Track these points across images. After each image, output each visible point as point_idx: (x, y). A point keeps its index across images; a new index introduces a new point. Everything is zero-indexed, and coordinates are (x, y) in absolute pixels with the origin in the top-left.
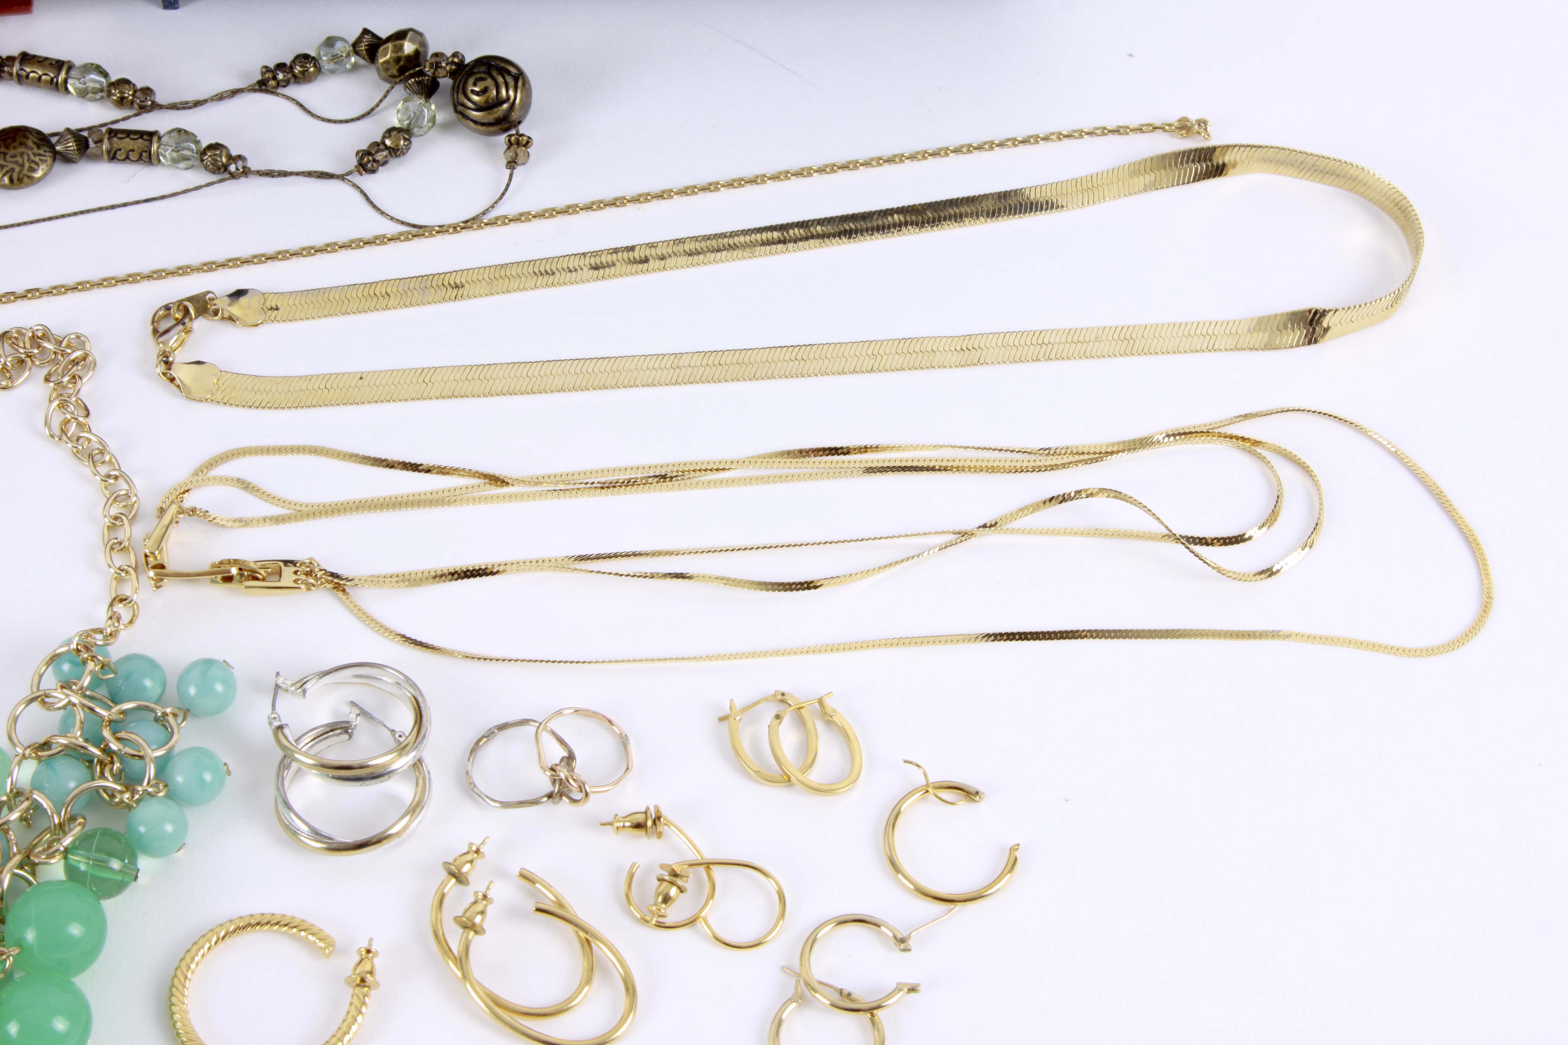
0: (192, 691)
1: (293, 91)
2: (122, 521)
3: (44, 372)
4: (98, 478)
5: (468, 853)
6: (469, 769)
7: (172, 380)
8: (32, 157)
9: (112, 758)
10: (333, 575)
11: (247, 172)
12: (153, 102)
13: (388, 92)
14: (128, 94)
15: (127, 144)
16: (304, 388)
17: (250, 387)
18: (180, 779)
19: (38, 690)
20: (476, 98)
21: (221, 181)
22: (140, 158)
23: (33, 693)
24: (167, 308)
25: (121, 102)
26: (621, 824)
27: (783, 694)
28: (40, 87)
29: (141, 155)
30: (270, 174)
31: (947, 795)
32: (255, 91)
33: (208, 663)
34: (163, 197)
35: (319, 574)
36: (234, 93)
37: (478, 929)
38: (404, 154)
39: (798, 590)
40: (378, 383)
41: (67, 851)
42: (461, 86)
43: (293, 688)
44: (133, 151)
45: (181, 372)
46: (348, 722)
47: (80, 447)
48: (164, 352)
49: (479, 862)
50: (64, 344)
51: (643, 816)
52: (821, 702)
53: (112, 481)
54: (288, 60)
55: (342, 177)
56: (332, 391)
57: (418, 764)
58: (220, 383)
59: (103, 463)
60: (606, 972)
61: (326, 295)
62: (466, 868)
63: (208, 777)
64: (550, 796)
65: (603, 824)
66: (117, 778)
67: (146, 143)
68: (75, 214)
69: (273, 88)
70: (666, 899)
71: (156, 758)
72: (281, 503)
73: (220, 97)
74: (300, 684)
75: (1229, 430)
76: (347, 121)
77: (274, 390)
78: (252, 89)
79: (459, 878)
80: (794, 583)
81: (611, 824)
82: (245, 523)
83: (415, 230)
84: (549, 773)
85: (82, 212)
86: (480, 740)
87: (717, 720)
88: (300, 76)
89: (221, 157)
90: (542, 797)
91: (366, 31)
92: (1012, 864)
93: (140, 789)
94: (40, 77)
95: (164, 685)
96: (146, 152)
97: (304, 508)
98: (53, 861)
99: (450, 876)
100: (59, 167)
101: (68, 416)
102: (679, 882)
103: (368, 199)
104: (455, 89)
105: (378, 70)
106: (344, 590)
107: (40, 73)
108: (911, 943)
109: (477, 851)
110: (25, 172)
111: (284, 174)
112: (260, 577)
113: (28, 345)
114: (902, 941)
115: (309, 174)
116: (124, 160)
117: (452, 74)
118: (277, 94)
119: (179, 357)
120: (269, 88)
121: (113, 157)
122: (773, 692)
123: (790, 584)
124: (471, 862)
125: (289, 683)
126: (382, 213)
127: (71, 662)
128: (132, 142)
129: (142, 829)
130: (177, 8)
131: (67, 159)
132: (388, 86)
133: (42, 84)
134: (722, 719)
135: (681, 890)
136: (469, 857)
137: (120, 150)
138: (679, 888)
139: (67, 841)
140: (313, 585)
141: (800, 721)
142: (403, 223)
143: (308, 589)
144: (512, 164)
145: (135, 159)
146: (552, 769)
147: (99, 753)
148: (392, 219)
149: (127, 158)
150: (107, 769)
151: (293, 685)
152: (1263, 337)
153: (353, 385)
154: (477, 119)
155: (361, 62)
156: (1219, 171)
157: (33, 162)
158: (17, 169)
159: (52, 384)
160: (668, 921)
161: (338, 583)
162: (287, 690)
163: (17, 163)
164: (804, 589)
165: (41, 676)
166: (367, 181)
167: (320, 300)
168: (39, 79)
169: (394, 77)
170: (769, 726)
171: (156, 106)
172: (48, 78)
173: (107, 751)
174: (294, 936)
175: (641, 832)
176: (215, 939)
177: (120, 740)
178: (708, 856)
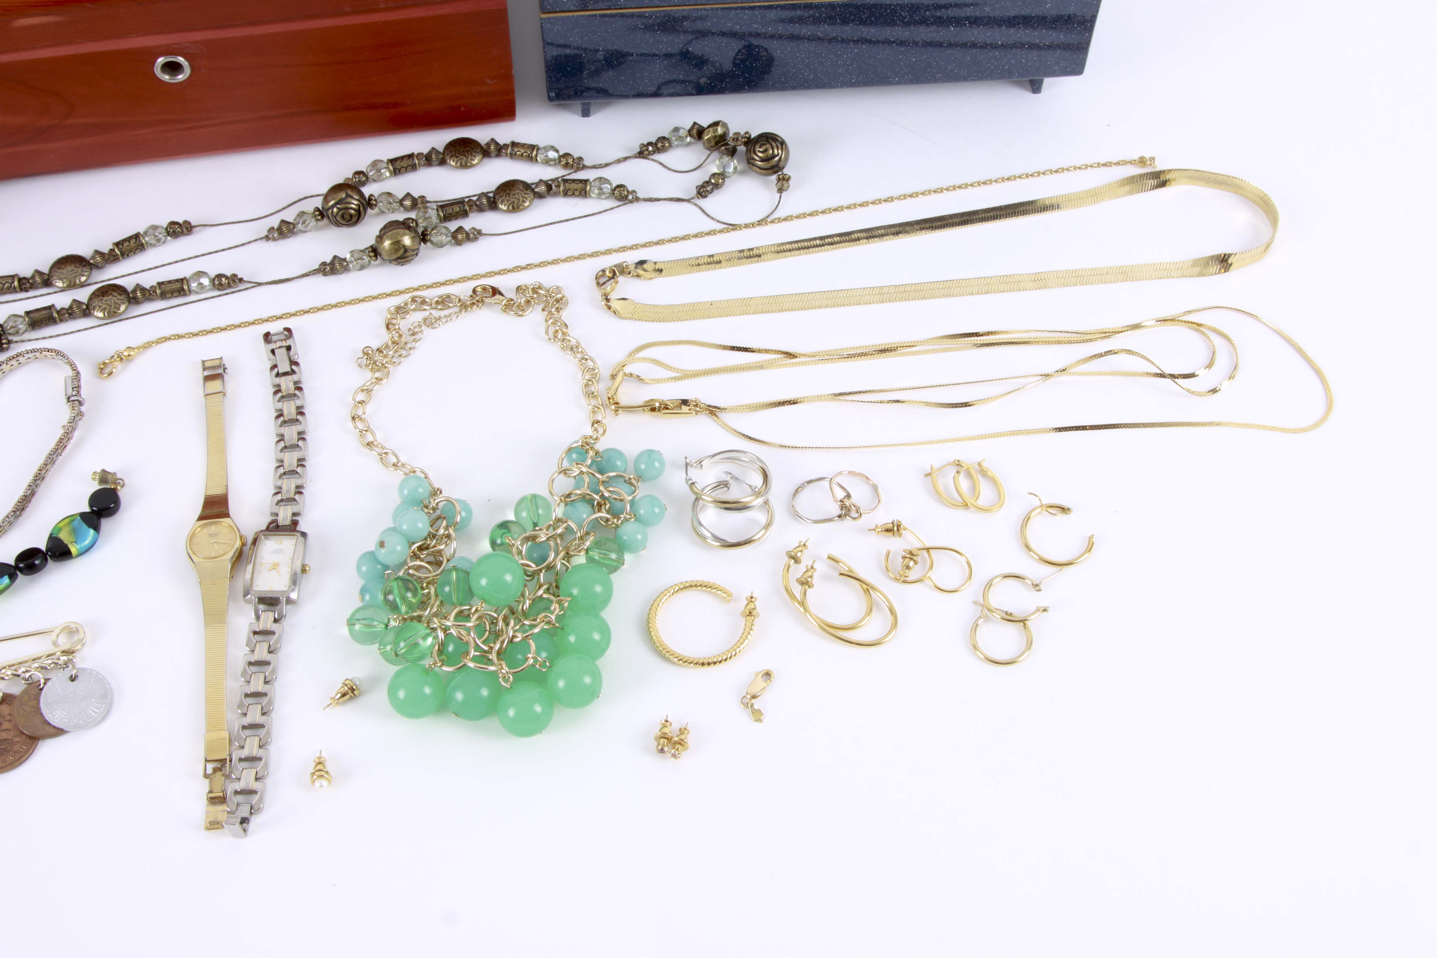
0: (643, 466)
1: (657, 157)
2: (593, 382)
3: (541, 306)
4: (577, 360)
5: (799, 546)
6: (794, 504)
7: (609, 308)
8: (523, 195)
9: (605, 501)
10: (709, 406)
11: (637, 199)
12: (583, 165)
13: (709, 155)
14: (570, 161)
15: (574, 186)
16: (681, 310)
17: (652, 311)
18: (642, 512)
19: (562, 467)
20: (760, 155)
21: (625, 204)
22: (580, 194)
23: (559, 469)
24: (604, 271)
25: (566, 166)
26: (880, 530)
27: (959, 461)
28: (522, 160)
29: (581, 192)
30: (650, 200)
31: (1053, 511)
32: (636, 157)
33: (651, 451)
34: (593, 214)
35: (702, 405)
36: (626, 159)
37: (810, 584)
38: (721, 187)
39: (960, 407)
40: (720, 307)
41: (587, 549)
42: (752, 149)
43: (696, 464)
44: (576, 190)
45: (615, 304)
46: (727, 481)
47: (565, 345)
48: (605, 294)
49: (805, 551)
50: (550, 291)
51: (892, 525)
52: (979, 464)
53: (584, 361)
54: (654, 140)
55: (688, 201)
56: (696, 312)
57: (766, 502)
58: (636, 309)
59: (578, 352)
60: (879, 607)
61: (688, 262)
62: (799, 554)
63: (657, 510)
64: (840, 516)
65: (870, 530)
66: (608, 512)
67: (584, 185)
68: (548, 225)
69: (647, 155)
70: (908, 567)
71: (630, 500)
72: (675, 370)
73: (618, 161)
74: (699, 462)
75: (1184, 318)
76: (688, 172)
77: (665, 312)
78: (635, 157)
79: (797, 560)
80: (958, 404)
81: (874, 530)
82: (658, 381)
83: (731, 227)
84: (839, 503)
85: (551, 224)
86: (798, 489)
87: (924, 476)
88: (661, 148)
89: (624, 192)
90: (835, 517)
91: (695, 123)
92: (1090, 547)
93: (622, 516)
94: (523, 154)
95: (626, 464)
96: (583, 190)
97: (688, 373)
98: (581, 554)
99: (791, 559)
100: (537, 201)
101: (557, 328)
102: (915, 558)
103: (704, 211)
104: (748, 151)
105: (704, 144)
106: (715, 414)
107: (523, 151)
108: (1042, 586)
109: (804, 545)
110: (520, 203)
111: (658, 200)
112: (670, 408)
113: (531, 293)
114: (1037, 585)
115: (671, 199)
116: (572, 195)
117: (746, 144)
118: (649, 159)
119: (613, 296)
120: (644, 155)
121: (566, 194)
122: (953, 460)
123: (956, 404)
124: (801, 551)
125: (693, 462)
126: (713, 218)
127: (577, 453)
128: (576, 185)
129: (625, 538)
130: (589, 116)
131: (540, 196)
132: (709, 152)
133: (523, 158)
134: (926, 475)
135: (916, 563)
136: (800, 549)
137: (569, 190)
138: (915, 561)
139: (588, 544)
140: (699, 412)
141: (969, 475)
142: (724, 223)
143: (697, 414)
144: (780, 190)
145: (577, 194)
146: (841, 501)
147: (598, 498)
148: (718, 221)
149: (573, 194)
150: (603, 507)
151: (695, 463)
152: (1197, 270)
153: (707, 308)
154: (761, 167)
155: (693, 140)
156: (1163, 184)
157: (524, 197)
158: (516, 201)
159: (546, 312)
160: (908, 579)
161: (711, 410)
162: (692, 466)
163: (516, 198)
164: (963, 407)
165: (563, 459)
166: (703, 202)
167: (684, 265)
168: (522, 155)
169: (712, 147)
170: (953, 478)
171: (584, 167)
172: (527, 154)
173: (602, 496)
174: (709, 592)
175: (891, 534)
176: (669, 594)
177: (610, 491)
178: (928, 545)
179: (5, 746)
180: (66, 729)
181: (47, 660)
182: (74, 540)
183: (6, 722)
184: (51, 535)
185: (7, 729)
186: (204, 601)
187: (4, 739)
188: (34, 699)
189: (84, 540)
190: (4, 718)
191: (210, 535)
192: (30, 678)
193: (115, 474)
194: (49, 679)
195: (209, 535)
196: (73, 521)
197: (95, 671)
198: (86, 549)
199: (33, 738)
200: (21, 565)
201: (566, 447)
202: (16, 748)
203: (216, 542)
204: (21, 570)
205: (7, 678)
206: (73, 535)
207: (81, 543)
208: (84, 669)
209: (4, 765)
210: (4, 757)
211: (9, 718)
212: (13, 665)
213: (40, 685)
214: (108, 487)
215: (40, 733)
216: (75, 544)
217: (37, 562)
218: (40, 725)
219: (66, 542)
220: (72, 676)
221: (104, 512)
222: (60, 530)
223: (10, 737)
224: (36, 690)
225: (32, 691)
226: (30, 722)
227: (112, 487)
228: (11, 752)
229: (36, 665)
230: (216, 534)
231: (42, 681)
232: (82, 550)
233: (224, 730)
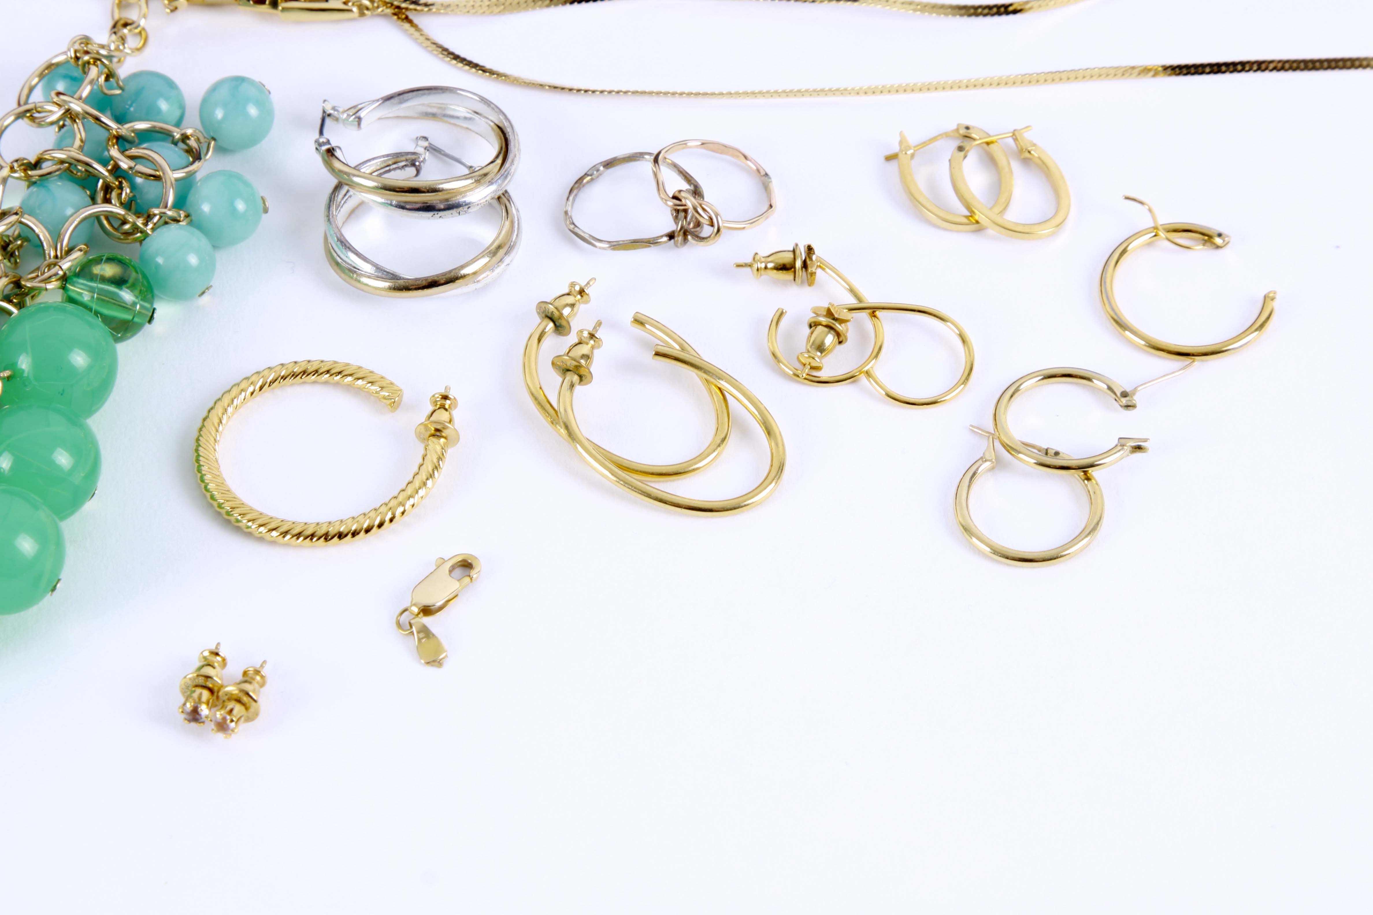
0: (219, 114)
5: (568, 294)
6: (569, 209)
9: (121, 183)
18: (206, 208)
19: (26, 103)
23: (19, 105)
26: (763, 265)
27: (967, 128)
31: (1182, 239)
33: (239, 81)
37: (582, 371)
39: (985, 15)
41: (65, 279)
43: (345, 115)
46: (414, 153)
49: (581, 308)
51: (791, 255)
52: (1015, 136)
57: (503, 199)
60: (745, 432)
62: (566, 311)
63: (241, 206)
64: (671, 236)
65: (739, 266)
66: (127, 206)
70: (821, 348)
71: (177, 180)
74: (354, 111)
79: (560, 326)
80: (980, 7)
81: (750, 266)
84: (671, 203)
86: (581, 179)
87: (883, 159)
90: (662, 236)
92: (1263, 319)
93: (156, 211)
95: (183, 108)
98: (49, 286)
99: (547, 320)
102: (838, 326)
106: (406, 17)
108: (1137, 399)
109: (582, 292)
114: (1125, 394)
122: (955, 127)
123: (976, 8)
124: (572, 306)
125: (341, 110)
127: (65, 77)
129: (160, 260)
134: (888, 158)
135: (840, 339)
136: (570, 300)
138: (838, 334)
139: (66, 265)
140: (367, 9)
141: (991, 161)
143: (362, 14)
146: (675, 197)
147: (106, 174)
150: (114, 195)
151: (344, 112)
160: (823, 374)
161: (398, 7)
162: (337, 119)
164: (993, 15)
165: (31, 89)
170: (950, 160)
173: (116, 170)
174: (349, 387)
175: (788, 276)
176: (251, 389)
177: (132, 158)
178: (871, 298)
201: (39, 62)
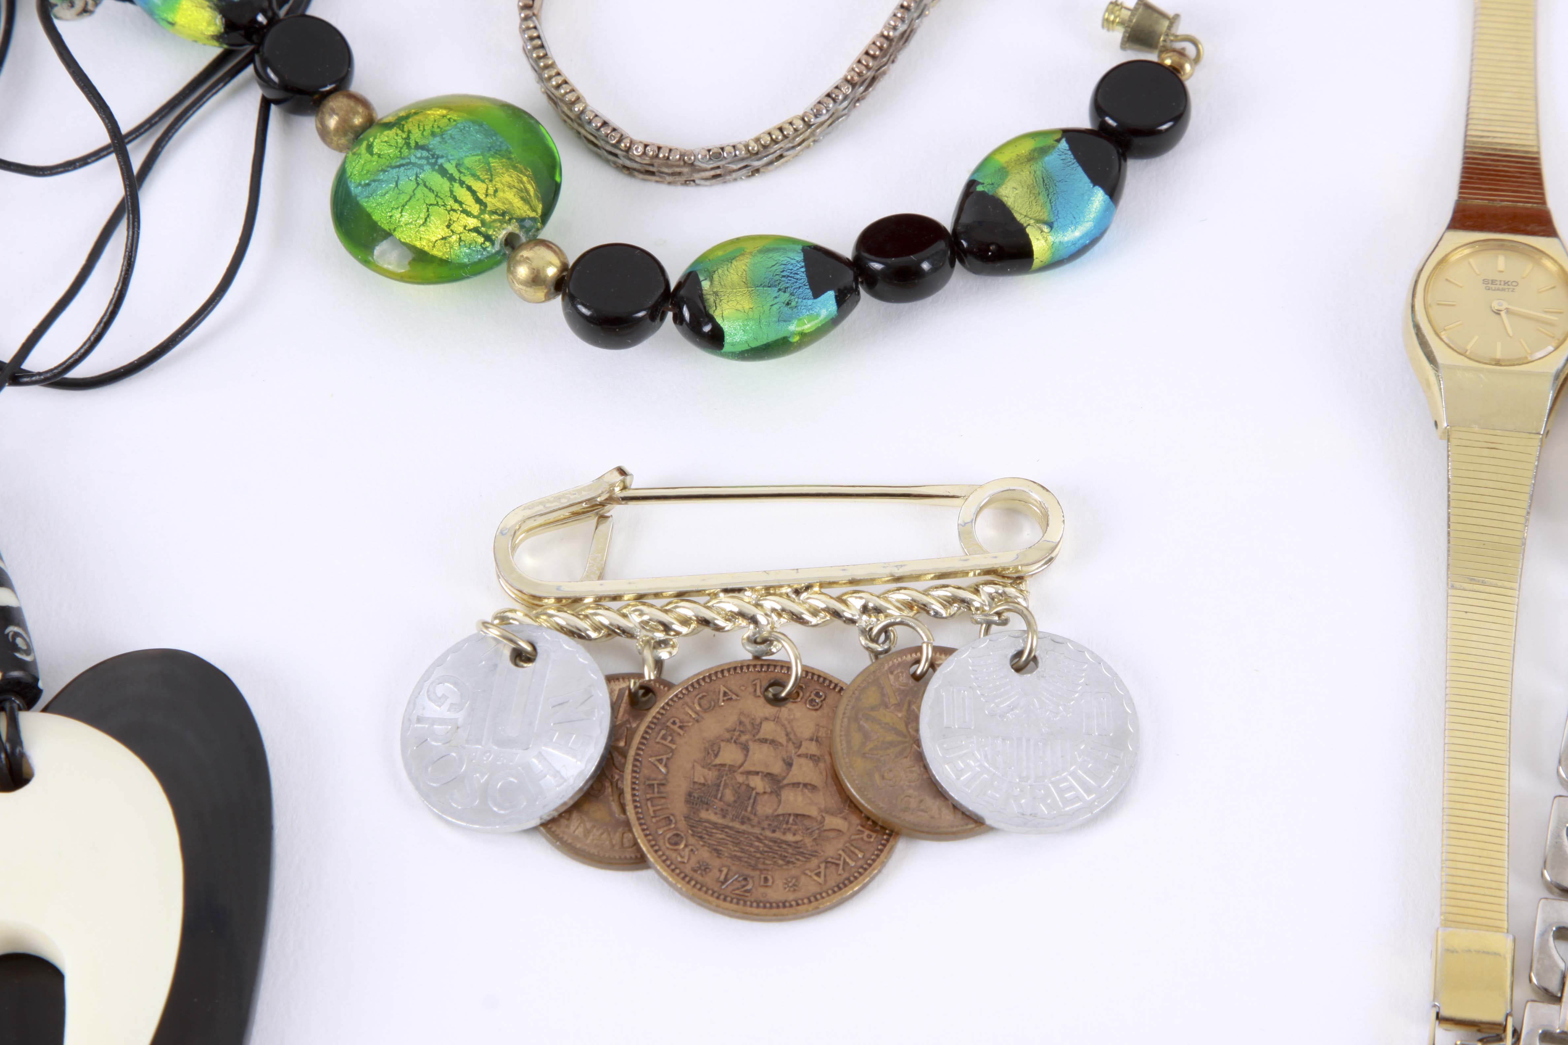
179: (798, 838)
180: (988, 821)
181: (937, 588)
182: (1045, 216)
183: (803, 761)
184: (971, 184)
185: (805, 785)
186: (1453, 496)
187: (797, 815)
188: (899, 706)
189: (1075, 222)
190: (799, 747)
191: (1490, 284)
192: (883, 637)
193: (1173, 20)
194: (948, 651)
195: (1485, 281)
196: (1043, 151)
197: (1091, 653)
198: (1073, 249)
199: (883, 828)
200: (877, 266)
202: (830, 850)
203: (1508, 311)
204: (871, 281)
205: (814, 621)
206: (1042, 199)
207: (1064, 228)
208: (1057, 641)
209: (791, 897)
210: (794, 872)
211: (813, 749)
212: (832, 584)
213: (918, 662)
214: (1153, 57)
215: (909, 818)
216: (1046, 229)
217: (926, 266)
218: (911, 791)
219: (1019, 218)
220: (1020, 654)
221: (1137, 141)
222: (1003, 173)
223: (814, 812)
224: (904, 679)
225: (891, 677)
226: (883, 777)
227: (1168, 62)
228: (815, 862)
229: (902, 596)
230: (1508, 285)
231: (927, 653)
232: (1065, 253)
233: (1497, 929)
